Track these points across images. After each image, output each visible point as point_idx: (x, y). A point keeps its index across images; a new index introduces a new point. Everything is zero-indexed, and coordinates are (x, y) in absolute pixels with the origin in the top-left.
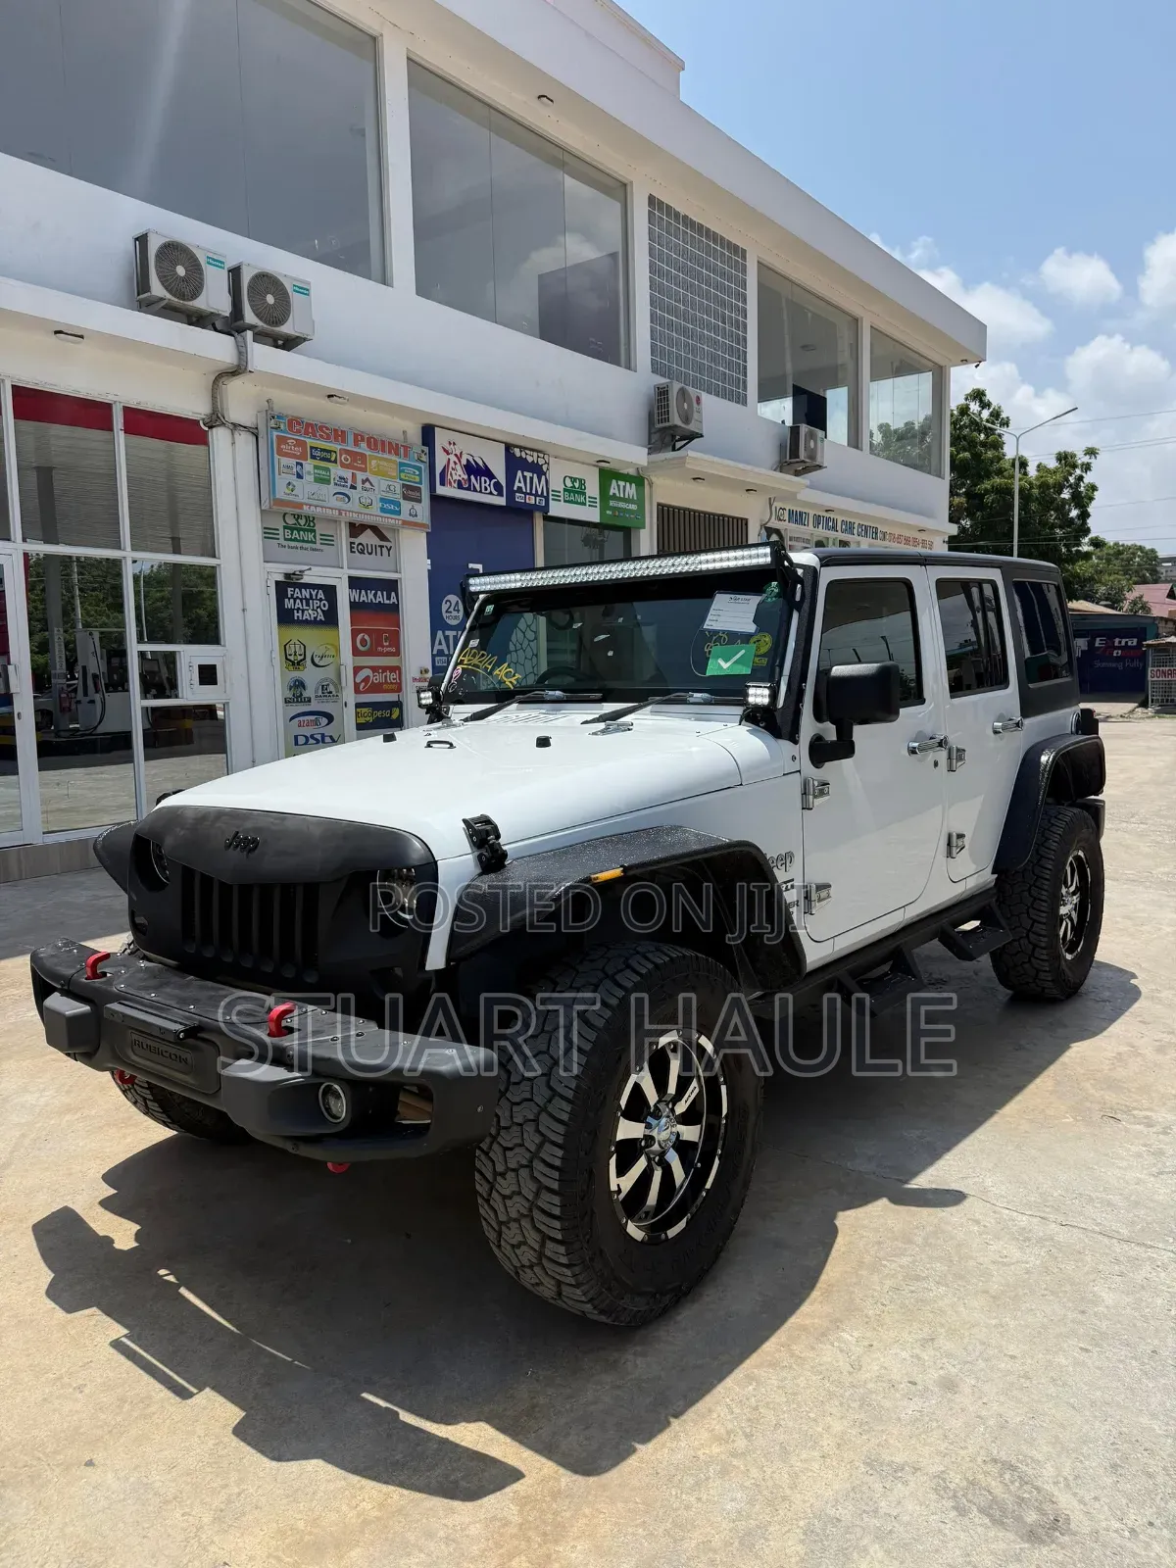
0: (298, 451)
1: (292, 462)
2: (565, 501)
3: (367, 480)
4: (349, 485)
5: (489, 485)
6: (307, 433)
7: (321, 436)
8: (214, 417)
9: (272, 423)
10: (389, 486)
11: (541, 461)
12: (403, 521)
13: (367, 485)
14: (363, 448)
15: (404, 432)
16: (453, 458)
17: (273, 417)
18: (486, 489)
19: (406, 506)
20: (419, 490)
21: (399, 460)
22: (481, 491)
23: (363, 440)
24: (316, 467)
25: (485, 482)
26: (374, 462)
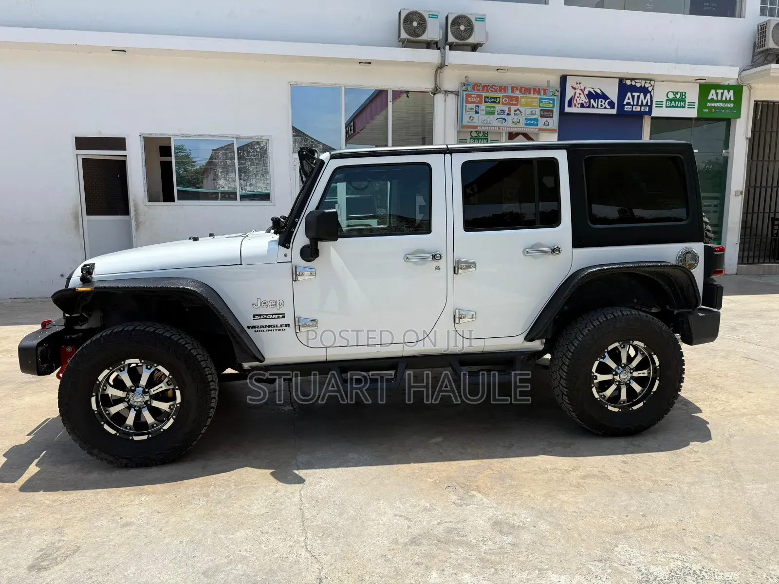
0: (477, 100)
1: (473, 106)
2: (667, 107)
3: (518, 109)
4: (506, 114)
5: (604, 103)
6: (483, 90)
7: (492, 91)
8: (435, 89)
9: (464, 88)
10: (532, 111)
11: (647, 86)
12: (539, 129)
13: (518, 112)
14: (517, 93)
15: (548, 82)
16: (578, 91)
17: (465, 85)
18: (602, 106)
19: (542, 121)
20: (552, 111)
21: (539, 97)
22: (597, 108)
23: (517, 89)
24: (487, 107)
25: (602, 102)
26: (523, 100)
